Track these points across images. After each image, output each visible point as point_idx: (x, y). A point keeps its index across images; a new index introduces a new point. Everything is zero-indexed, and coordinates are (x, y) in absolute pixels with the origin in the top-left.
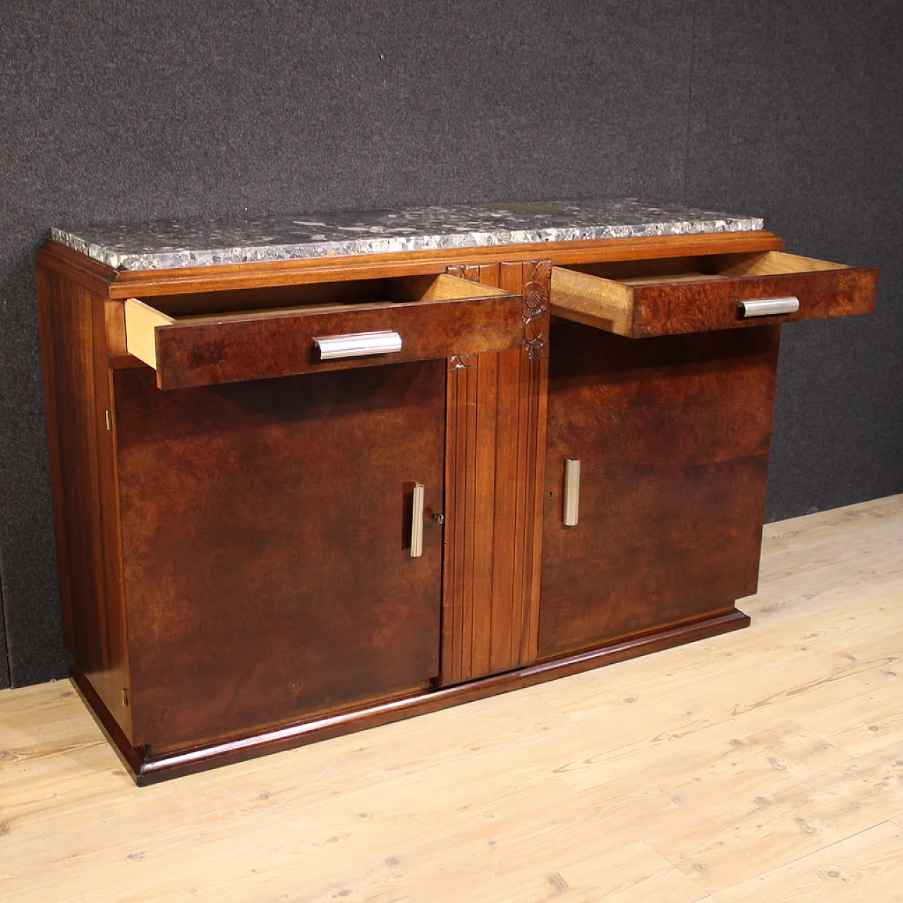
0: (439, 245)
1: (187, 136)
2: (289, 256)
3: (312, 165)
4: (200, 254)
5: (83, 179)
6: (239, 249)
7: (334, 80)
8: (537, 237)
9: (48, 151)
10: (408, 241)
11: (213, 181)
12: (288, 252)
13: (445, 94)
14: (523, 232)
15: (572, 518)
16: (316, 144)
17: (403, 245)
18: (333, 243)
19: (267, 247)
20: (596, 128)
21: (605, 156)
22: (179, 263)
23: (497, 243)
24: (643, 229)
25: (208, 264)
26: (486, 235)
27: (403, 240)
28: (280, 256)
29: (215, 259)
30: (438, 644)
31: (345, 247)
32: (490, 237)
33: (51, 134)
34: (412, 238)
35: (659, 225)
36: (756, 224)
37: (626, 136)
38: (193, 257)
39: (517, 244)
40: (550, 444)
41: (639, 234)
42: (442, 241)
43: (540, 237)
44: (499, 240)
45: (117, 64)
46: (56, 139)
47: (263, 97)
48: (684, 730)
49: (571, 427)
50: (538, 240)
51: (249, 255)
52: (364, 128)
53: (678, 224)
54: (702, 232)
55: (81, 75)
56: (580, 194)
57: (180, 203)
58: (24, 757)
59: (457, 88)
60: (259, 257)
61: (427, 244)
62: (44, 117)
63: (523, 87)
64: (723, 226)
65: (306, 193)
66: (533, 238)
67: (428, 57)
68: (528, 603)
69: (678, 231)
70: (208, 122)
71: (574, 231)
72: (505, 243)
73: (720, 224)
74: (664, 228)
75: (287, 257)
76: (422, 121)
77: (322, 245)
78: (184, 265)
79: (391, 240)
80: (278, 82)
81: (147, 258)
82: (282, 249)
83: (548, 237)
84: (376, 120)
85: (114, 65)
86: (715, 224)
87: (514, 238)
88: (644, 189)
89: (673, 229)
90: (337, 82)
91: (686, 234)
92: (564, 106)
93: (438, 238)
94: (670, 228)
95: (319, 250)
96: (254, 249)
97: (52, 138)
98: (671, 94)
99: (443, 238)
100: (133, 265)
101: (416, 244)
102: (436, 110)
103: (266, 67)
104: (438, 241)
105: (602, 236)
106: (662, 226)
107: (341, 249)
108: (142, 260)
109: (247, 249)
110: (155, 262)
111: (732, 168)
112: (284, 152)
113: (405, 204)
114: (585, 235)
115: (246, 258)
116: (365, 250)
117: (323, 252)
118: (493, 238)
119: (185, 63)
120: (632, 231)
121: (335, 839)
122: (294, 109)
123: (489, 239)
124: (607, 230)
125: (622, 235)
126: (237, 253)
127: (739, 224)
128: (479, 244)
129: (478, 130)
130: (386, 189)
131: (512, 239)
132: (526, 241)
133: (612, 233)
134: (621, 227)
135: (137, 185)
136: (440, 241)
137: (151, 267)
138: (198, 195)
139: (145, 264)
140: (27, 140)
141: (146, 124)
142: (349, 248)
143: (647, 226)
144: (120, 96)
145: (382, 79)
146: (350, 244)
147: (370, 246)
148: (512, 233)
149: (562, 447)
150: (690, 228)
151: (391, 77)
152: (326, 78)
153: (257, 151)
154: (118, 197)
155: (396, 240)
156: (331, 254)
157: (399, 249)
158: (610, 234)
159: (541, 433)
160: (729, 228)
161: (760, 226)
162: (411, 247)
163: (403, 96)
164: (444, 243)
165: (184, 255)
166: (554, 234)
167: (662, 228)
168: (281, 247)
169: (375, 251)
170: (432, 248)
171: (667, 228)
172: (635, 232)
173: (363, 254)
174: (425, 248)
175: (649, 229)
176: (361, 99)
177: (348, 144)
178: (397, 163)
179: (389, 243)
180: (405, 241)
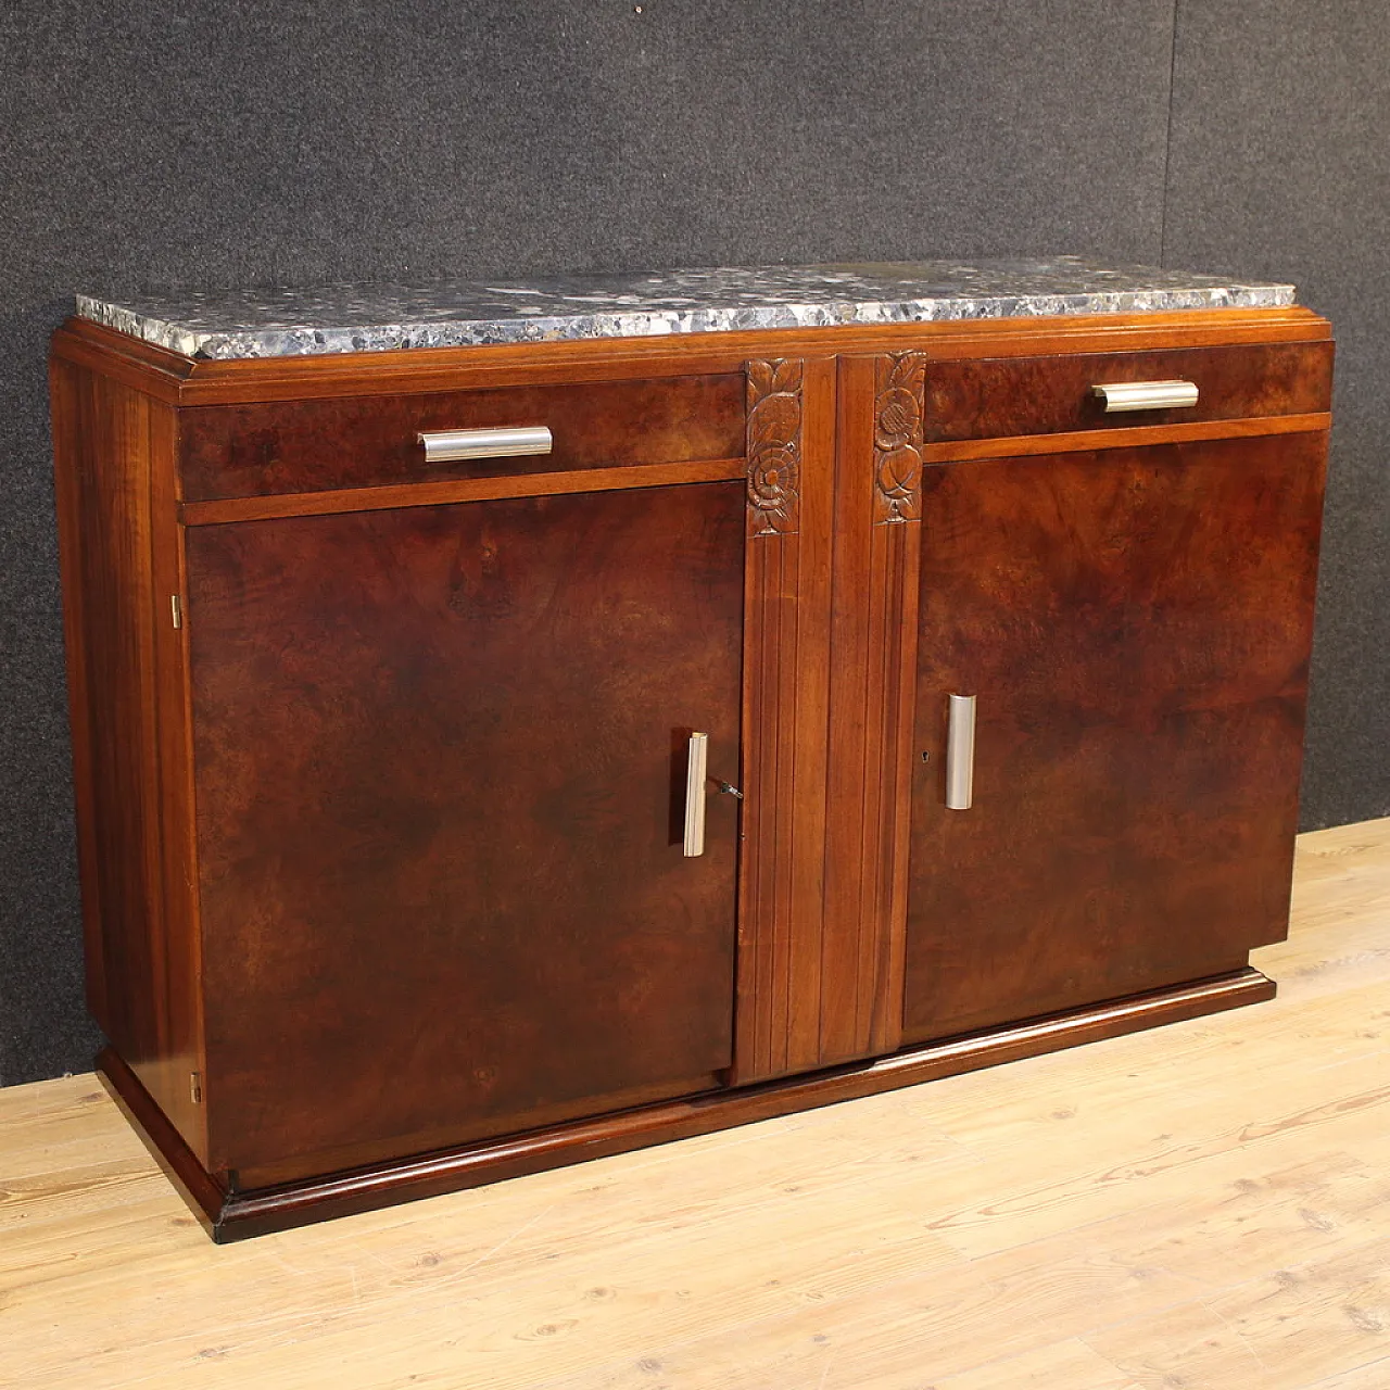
0: (733, 323)
1: (307, 142)
2: (481, 339)
3: (518, 195)
4: (331, 335)
5: (131, 214)
6: (397, 327)
7: (557, 51)
8: (902, 315)
9: (72, 166)
10: (682, 317)
11: (350, 219)
12: (480, 333)
13: (747, 74)
14: (878, 304)
15: (960, 795)
16: (525, 158)
17: (673, 323)
18: (555, 319)
19: (444, 324)
20: (1007, 134)
21: (1023, 182)
22: (296, 349)
23: (833, 322)
24: (1084, 302)
25: (344, 351)
26: (814, 308)
27: (673, 315)
28: (465, 340)
29: (356, 342)
30: (729, 1012)
31: (575, 327)
32: (820, 312)
33: (78, 139)
34: (689, 312)
35: (1112, 295)
36: (1281, 296)
37: (1059, 148)
38: (319, 339)
39: (866, 325)
40: (922, 669)
41: (1077, 311)
42: (739, 318)
43: (907, 313)
44: (836, 318)
45: (190, 19)
46: (87, 145)
47: (436, 79)
48: (1157, 1164)
49: (959, 640)
50: (903, 318)
51: (413, 338)
52: (608, 131)
53: (1146, 294)
54: (1187, 308)
55: (129, 38)
56: (978, 248)
57: (295, 257)
58: (20, 1195)
60: (431, 342)
61: (714, 323)
62: (67, 108)
63: (882, 63)
64: (1224, 298)
65: (507, 243)
66: (893, 315)
67: (717, 11)
68: (885, 943)
69: (1144, 306)
70: (344, 120)
71: (965, 303)
72: (847, 322)
73: (1218, 293)
74: (1121, 300)
75: (477, 340)
76: (706, 121)
77: (537, 322)
78: (304, 351)
79: (652, 315)
80: (462, 52)
81: (242, 340)
82: (468, 328)
83: (919, 314)
84: (627, 118)
85: (185, 21)
86: (1209, 294)
87: (861, 314)
88: (1092, 241)
89: (1136, 303)
90: (562, 52)
91: (1159, 310)
92: (951, 96)
93: (732, 312)
94: (1132, 300)
95: (531, 331)
96: (422, 326)
97: (79, 144)
98: (1138, 76)
99: (740, 313)
100: (219, 351)
101: (695, 322)
102: (730, 102)
103: (442, 27)
104: (732, 317)
105: (1013, 313)
106: (1117, 296)
107: (568, 329)
108: (234, 342)
109: (410, 327)
110: (256, 347)
111: (1246, 206)
112: (470, 172)
113: (678, 263)
114: (983, 310)
115: (408, 341)
116: (610, 333)
117: (537, 335)
118: (827, 313)
119: (304, 18)
120: (1066, 305)
121: (552, 1329)
122: (488, 98)
123: (819, 315)
124: (1022, 303)
125: (1047, 311)
126: (393, 334)
127: (1253, 295)
128: (801, 324)
129: (801, 137)
130: (644, 236)
131: (858, 317)
132: (883, 320)
133: (1031, 307)
134: (1046, 298)
135: (221, 226)
136: (736, 317)
137: (249, 355)
138: (325, 244)
139: (241, 350)
140: (37, 146)
141: (237, 122)
142: (581, 327)
143: (1091, 295)
144: (194, 74)
145: (639, 49)
146: (583, 320)
147: (617, 324)
148: (859, 306)
149: (943, 674)
150: (1166, 301)
151: (654, 45)
152: (542, 47)
153: (425, 170)
154: (187, 245)
155: (661, 315)
156: (551, 336)
157: (666, 329)
158: (1027, 309)
159: (908, 648)
160: (1235, 301)
161: (1289, 299)
162: (686, 327)
163: (674, 78)
164: (742, 322)
165: (305, 336)
166: (930, 309)
167: (1118, 300)
168: (468, 324)
169: (625, 333)
170: (722, 329)
171: (1125, 300)
172: (1070, 306)
173: (606, 338)
174: (711, 329)
175: (1094, 302)
176: (603, 82)
177: (581, 159)
178: (664, 192)
179: (649, 320)
180: (676, 318)
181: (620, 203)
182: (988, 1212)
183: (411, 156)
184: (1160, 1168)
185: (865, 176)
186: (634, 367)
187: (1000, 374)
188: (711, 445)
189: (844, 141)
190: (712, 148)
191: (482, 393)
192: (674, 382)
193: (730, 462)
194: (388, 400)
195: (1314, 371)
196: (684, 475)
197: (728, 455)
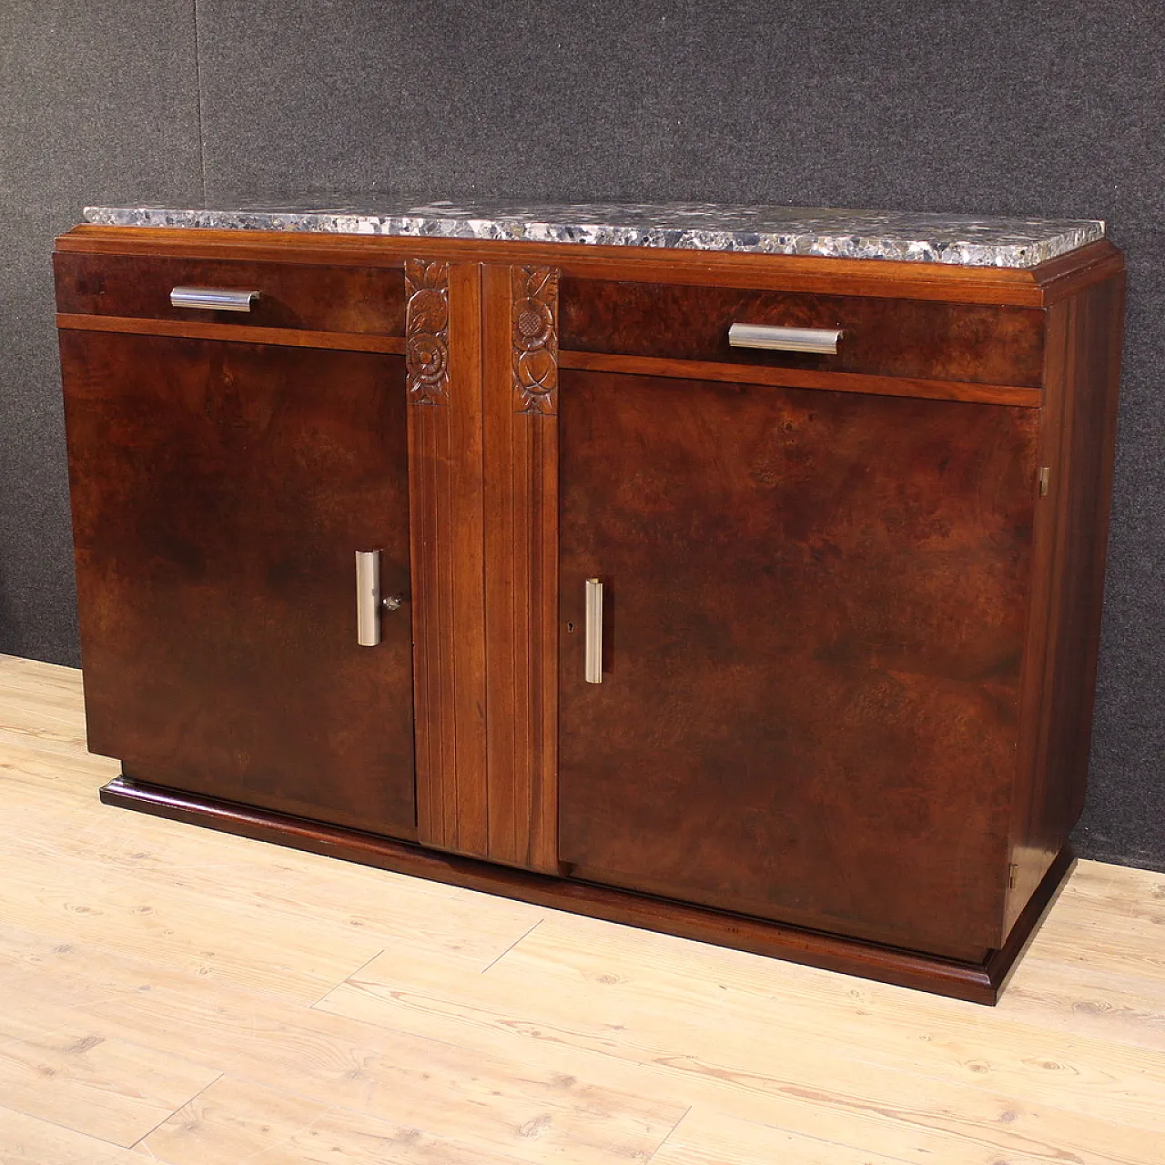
0: (421, 230)
2: (243, 225)
4: (154, 214)
6: (192, 212)
10: (382, 221)
16: (567, 105)
17: (376, 226)
18: (292, 214)
19: (220, 213)
22: (135, 221)
23: (504, 237)
24: (754, 241)
25: (161, 226)
26: (488, 224)
27: (376, 220)
29: (169, 220)
30: (412, 783)
31: (305, 222)
32: (493, 228)
36: (1006, 255)
38: (147, 216)
41: (747, 249)
43: (572, 236)
44: (507, 234)
49: (599, 532)
50: (568, 240)
51: (201, 220)
52: (631, 84)
53: (827, 239)
54: (878, 258)
55: (301, 17)
59: (780, 26)
60: (212, 224)
61: (406, 229)
63: (892, 25)
64: (926, 252)
66: (559, 236)
69: (825, 252)
71: (627, 231)
72: (517, 238)
73: (918, 247)
74: (797, 243)
75: (241, 226)
76: (721, 76)
78: (141, 224)
79: (360, 218)
81: (106, 212)
82: (235, 217)
83: (583, 237)
86: (906, 247)
87: (530, 232)
89: (815, 247)
91: (844, 258)
92: (970, 57)
93: (421, 221)
94: (810, 244)
95: (276, 222)
96: (207, 212)
99: (427, 223)
100: (94, 218)
101: (392, 227)
102: (744, 60)
104: (420, 225)
105: (676, 245)
107: (301, 224)
108: (101, 213)
109: (200, 212)
110: (113, 217)
112: (523, 115)
114: (646, 240)
115: (198, 223)
116: (329, 229)
117: (280, 226)
118: (498, 229)
120: (734, 243)
123: (493, 229)
124: (687, 236)
125: (713, 246)
126: (190, 217)
127: (965, 252)
128: (477, 236)
131: (527, 234)
132: (549, 240)
133: (696, 241)
136: (424, 225)
137: (111, 223)
139: (105, 218)
142: (309, 223)
146: (310, 218)
147: (334, 222)
150: (851, 248)
155: (366, 219)
156: (290, 228)
157: (372, 231)
158: (692, 243)
159: (550, 526)
160: (940, 257)
161: (1015, 261)
162: (385, 230)
163: (691, 39)
164: (429, 230)
165: (139, 213)
166: (594, 234)
167: (794, 242)
168: (235, 214)
169: (340, 230)
170: (413, 234)
171: (802, 243)
172: (739, 244)
173: (327, 233)
174: (404, 233)
175: (766, 242)
176: (627, 44)
177: (611, 106)
178: (680, 137)
179: (357, 222)
180: (378, 223)
181: (643, 144)
182: (396, 995)
183: (478, 101)
184: (556, 1040)
185: (879, 130)
186: (325, 255)
187: (633, 297)
188: (379, 324)
189: (858, 97)
190: (725, 100)
191: (220, 262)
192: (351, 270)
193: (393, 340)
194: (164, 261)
195: (1015, 340)
196: (359, 345)
197: (393, 334)
